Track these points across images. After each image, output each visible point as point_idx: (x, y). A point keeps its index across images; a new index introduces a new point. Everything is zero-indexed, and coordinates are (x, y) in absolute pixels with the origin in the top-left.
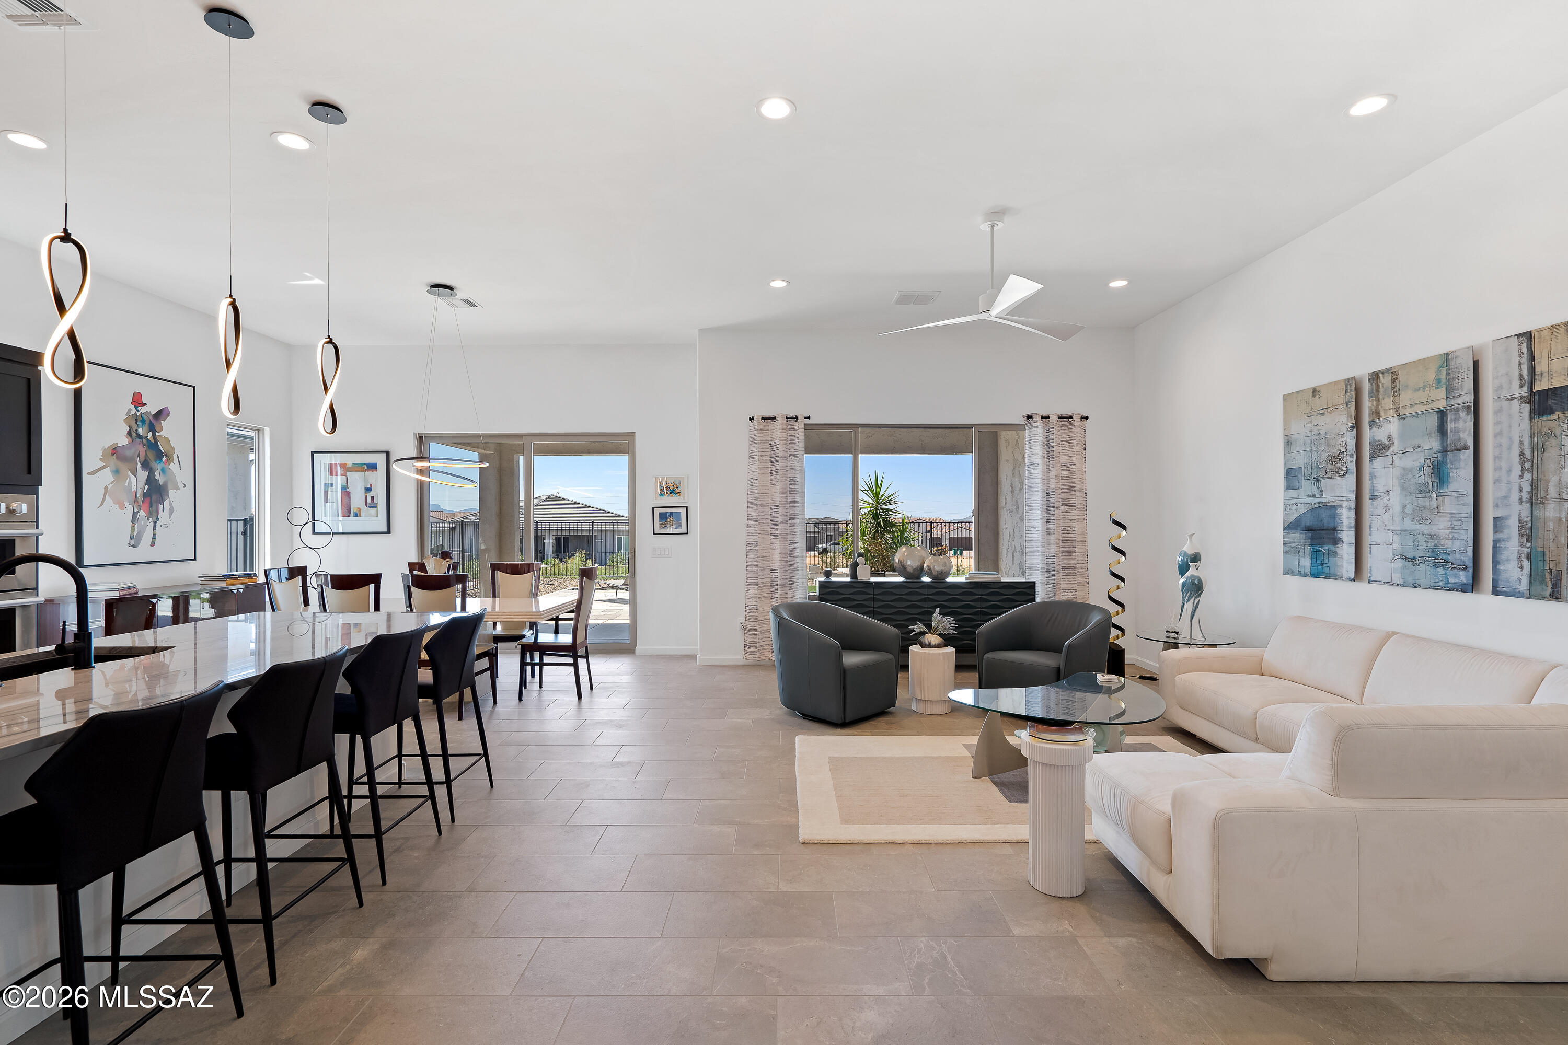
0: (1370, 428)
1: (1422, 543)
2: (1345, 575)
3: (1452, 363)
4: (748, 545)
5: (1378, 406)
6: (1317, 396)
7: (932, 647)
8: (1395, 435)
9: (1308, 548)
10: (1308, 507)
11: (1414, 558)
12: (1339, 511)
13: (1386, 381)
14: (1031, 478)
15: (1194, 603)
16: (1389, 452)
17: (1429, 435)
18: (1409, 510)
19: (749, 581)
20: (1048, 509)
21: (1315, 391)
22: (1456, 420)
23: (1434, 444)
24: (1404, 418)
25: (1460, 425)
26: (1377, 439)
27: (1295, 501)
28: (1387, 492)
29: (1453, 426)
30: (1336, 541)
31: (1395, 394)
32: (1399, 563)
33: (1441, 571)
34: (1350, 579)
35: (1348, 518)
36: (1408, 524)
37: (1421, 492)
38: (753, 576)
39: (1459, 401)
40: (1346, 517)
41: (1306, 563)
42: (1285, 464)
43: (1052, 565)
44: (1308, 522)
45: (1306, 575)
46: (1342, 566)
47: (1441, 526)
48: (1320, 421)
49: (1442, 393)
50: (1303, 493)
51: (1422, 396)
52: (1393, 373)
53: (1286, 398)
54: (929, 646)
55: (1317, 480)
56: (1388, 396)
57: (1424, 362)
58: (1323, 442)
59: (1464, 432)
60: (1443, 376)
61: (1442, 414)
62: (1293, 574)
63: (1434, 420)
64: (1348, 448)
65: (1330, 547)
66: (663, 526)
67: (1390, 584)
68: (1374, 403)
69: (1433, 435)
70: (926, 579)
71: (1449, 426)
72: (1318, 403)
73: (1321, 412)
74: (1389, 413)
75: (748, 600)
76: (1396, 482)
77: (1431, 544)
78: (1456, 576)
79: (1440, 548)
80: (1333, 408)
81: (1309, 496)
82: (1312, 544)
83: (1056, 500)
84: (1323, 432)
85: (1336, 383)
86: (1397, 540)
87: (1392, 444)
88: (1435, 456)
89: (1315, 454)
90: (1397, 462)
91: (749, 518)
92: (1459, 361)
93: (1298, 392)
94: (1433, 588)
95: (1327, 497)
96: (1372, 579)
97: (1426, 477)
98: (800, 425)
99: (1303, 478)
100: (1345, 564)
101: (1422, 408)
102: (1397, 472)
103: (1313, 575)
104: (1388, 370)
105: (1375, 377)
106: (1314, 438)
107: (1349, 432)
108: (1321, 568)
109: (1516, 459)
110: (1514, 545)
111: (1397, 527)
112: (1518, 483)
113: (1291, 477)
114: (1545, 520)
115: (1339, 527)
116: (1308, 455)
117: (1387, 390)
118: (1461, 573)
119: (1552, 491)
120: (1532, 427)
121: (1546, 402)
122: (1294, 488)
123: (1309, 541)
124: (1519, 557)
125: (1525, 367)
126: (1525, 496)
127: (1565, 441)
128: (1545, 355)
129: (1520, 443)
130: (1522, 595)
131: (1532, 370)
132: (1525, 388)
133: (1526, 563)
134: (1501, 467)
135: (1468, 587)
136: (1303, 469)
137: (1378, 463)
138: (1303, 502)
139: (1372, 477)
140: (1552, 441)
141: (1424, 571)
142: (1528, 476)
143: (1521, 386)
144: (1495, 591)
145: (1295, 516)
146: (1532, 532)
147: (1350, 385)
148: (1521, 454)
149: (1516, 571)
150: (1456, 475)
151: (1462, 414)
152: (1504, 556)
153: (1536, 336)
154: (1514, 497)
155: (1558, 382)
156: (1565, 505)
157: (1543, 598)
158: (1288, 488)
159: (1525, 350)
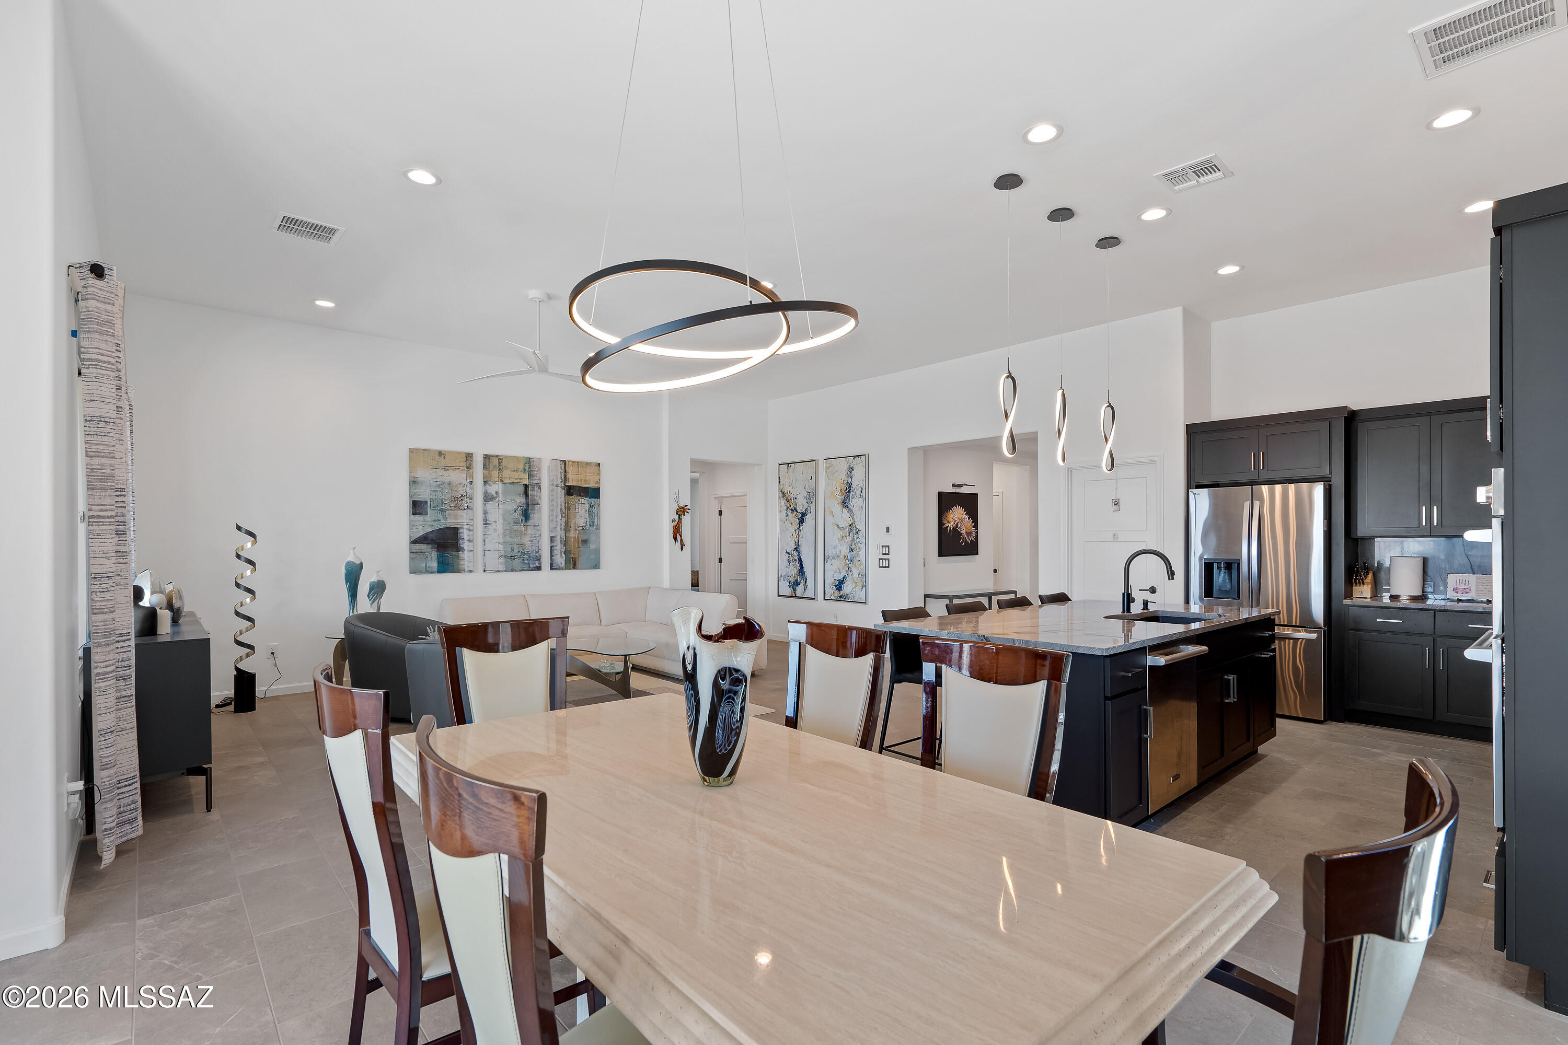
0: (483, 485)
1: (516, 549)
2: (466, 569)
3: (531, 463)
5: (488, 474)
6: (443, 457)
8: (500, 492)
9: (434, 555)
10: (436, 528)
11: (512, 556)
12: (460, 531)
13: (496, 462)
16: (497, 500)
17: (520, 495)
18: (507, 532)
21: (440, 453)
22: (533, 490)
23: (522, 500)
24: (505, 484)
25: (535, 493)
26: (487, 492)
27: (422, 524)
28: (495, 522)
29: (531, 493)
30: (459, 549)
31: (500, 470)
32: (502, 560)
33: (526, 562)
34: (470, 571)
35: (468, 535)
36: (508, 539)
37: (515, 523)
39: (535, 482)
40: (465, 535)
41: (434, 565)
42: (411, 497)
44: (432, 537)
45: (433, 573)
46: (464, 564)
47: (527, 540)
48: (445, 473)
49: (526, 476)
50: (428, 518)
51: (516, 475)
52: (500, 459)
53: (412, 451)
55: (442, 510)
56: (496, 470)
57: (517, 459)
58: (447, 487)
59: (537, 497)
60: (527, 468)
61: (526, 486)
62: (421, 573)
63: (522, 489)
64: (468, 494)
65: (454, 553)
67: (498, 571)
68: (486, 472)
69: (522, 496)
71: (530, 493)
72: (442, 461)
73: (445, 467)
74: (496, 479)
76: (501, 517)
77: (521, 549)
78: (533, 564)
79: (524, 551)
80: (456, 468)
81: (435, 521)
82: (437, 552)
84: (447, 481)
85: (459, 453)
86: (501, 547)
87: (498, 496)
88: (522, 506)
89: (439, 493)
90: (500, 506)
92: (535, 463)
93: (423, 450)
94: (523, 570)
95: (450, 522)
96: (485, 570)
97: (518, 515)
99: (429, 508)
100: (466, 563)
101: (516, 481)
102: (501, 512)
103: (439, 572)
104: (496, 456)
105: (487, 458)
106: (439, 483)
107: (468, 484)
108: (446, 566)
109: (559, 512)
110: (559, 548)
111: (501, 541)
112: (560, 522)
113: (417, 507)
114: (570, 538)
115: (461, 541)
116: (434, 493)
117: (494, 466)
118: (536, 562)
119: (573, 526)
120: (565, 500)
121: (570, 491)
122: (420, 514)
123: (436, 550)
124: (561, 553)
125: (563, 474)
126: (563, 528)
127: (577, 507)
128: (570, 472)
129: (561, 505)
130: (562, 569)
131: (565, 476)
132: (563, 483)
133: (563, 555)
134: (553, 515)
135: (539, 568)
136: (429, 503)
137: (489, 505)
138: (428, 524)
139: (485, 513)
140: (572, 507)
141: (517, 562)
142: (564, 519)
143: (561, 482)
144: (551, 569)
145: (421, 534)
146: (565, 543)
147: (469, 457)
148: (561, 510)
149: (560, 559)
150: (534, 516)
151: (536, 488)
152: (555, 553)
153: (567, 463)
154: (559, 528)
155: (574, 484)
156: (577, 532)
157: (570, 569)
158: (414, 514)
159: (563, 467)
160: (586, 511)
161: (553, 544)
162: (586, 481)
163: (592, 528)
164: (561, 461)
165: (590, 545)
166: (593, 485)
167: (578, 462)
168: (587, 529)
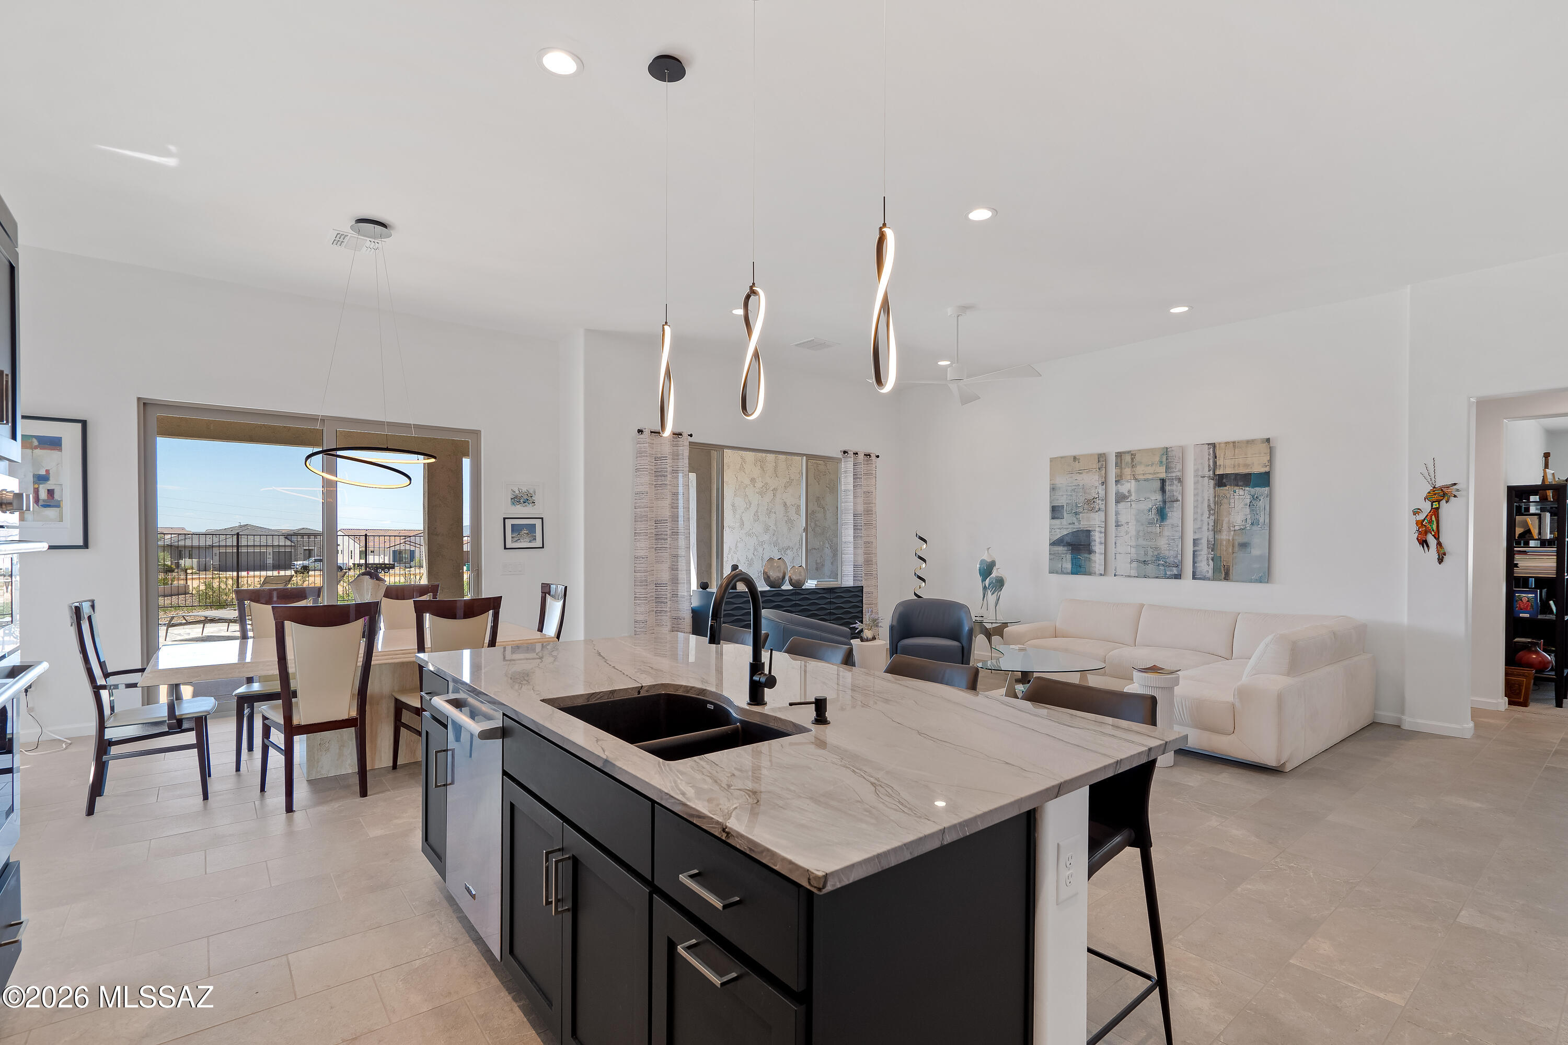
0: (1116, 485)
1: (1150, 553)
2: (1097, 572)
3: (1170, 453)
4: (636, 559)
5: (1121, 472)
6: (1076, 461)
7: (869, 641)
8: (1133, 490)
9: (1069, 557)
10: (1070, 531)
11: (1145, 561)
12: (1092, 533)
13: (1128, 458)
14: (846, 502)
15: (997, 596)
16: (1129, 500)
17: (1155, 492)
18: (1141, 534)
19: (638, 596)
20: (856, 528)
21: (1075, 458)
22: (1171, 485)
23: (1158, 497)
24: (1139, 481)
25: (1174, 488)
26: (1121, 491)
27: (1059, 527)
28: (1127, 523)
29: (1170, 488)
30: (1090, 552)
31: (1133, 466)
32: (1135, 564)
33: (1162, 568)
34: (1101, 575)
35: (1100, 538)
36: (1142, 542)
37: (1149, 523)
38: (643, 591)
39: (1174, 475)
40: (1097, 537)
41: (1068, 566)
42: (1050, 502)
43: (859, 573)
44: (1068, 539)
45: (1068, 573)
46: (1095, 567)
47: (1162, 543)
48: (1079, 477)
49: (1163, 469)
50: (1064, 522)
51: (1151, 470)
52: (1133, 455)
53: (1052, 460)
54: (867, 640)
55: (1076, 513)
56: (1129, 467)
57: (1152, 451)
58: (1081, 490)
59: (1176, 492)
60: (1164, 459)
61: (1163, 481)
62: (1057, 573)
63: (1158, 484)
64: (1101, 495)
65: (1086, 555)
66: (516, 539)
67: (1129, 576)
68: (1119, 470)
69: (1157, 492)
70: (787, 587)
71: (1167, 488)
72: (1077, 465)
73: (1080, 472)
74: (1129, 477)
75: (637, 615)
76: (1133, 517)
77: (1156, 553)
78: (1171, 571)
79: (1161, 555)
80: (1089, 471)
81: (1070, 524)
82: (1072, 554)
83: (862, 520)
84: (1081, 485)
85: (1092, 455)
86: (1133, 550)
87: (1131, 495)
88: (1158, 504)
89: (1074, 497)
90: (1133, 506)
91: (636, 532)
92: (1174, 452)
93: (1062, 457)
94: (1157, 577)
95: (1084, 525)
96: (1116, 574)
97: (1153, 515)
98: (685, 441)
99: (1065, 512)
100: (1097, 566)
101: (1151, 477)
102: (1134, 512)
103: (1072, 573)
104: (1129, 452)
105: (1119, 455)
106: (1074, 487)
107: (1100, 486)
108: (1079, 569)
109: (1206, 509)
110: (1204, 553)
111: (1133, 543)
112: (1207, 522)
113: (1056, 511)
114: (1221, 541)
115: (1093, 543)
116: (1069, 498)
117: (1127, 464)
118: (1174, 568)
119: (1225, 526)
120: (1215, 492)
121: (1221, 481)
122: (1058, 518)
123: (1070, 552)
124: (1208, 559)
125: (1211, 461)
126: (1211, 528)
127: (1232, 501)
128: (1222, 456)
129: (1209, 500)
130: (1209, 579)
131: (1215, 463)
132: (1211, 472)
133: (1211, 563)
134: (1197, 512)
135: (1178, 577)
136: (1065, 506)
137: (1122, 505)
138: (1065, 527)
139: (1117, 514)
140: (1225, 501)
141: (1151, 568)
142: (1212, 517)
143: (1209, 471)
144: (1194, 578)
145: (1059, 536)
146: (1213, 547)
147: (1102, 458)
148: (1209, 506)
149: (1206, 567)
150: (1174, 516)
151: (1175, 482)
152: (1199, 558)
153: (1217, 446)
154: (1205, 528)
155: (1229, 471)
156: (1232, 533)
157: (1220, 580)
158: (1053, 518)
159: (1211, 452)
160: (1246, 505)
161: (1196, 548)
162: (1246, 465)
163: (1255, 528)
164: (1208, 444)
165: (1252, 550)
166: (1258, 469)
167: (1234, 442)
168: (1248, 528)
